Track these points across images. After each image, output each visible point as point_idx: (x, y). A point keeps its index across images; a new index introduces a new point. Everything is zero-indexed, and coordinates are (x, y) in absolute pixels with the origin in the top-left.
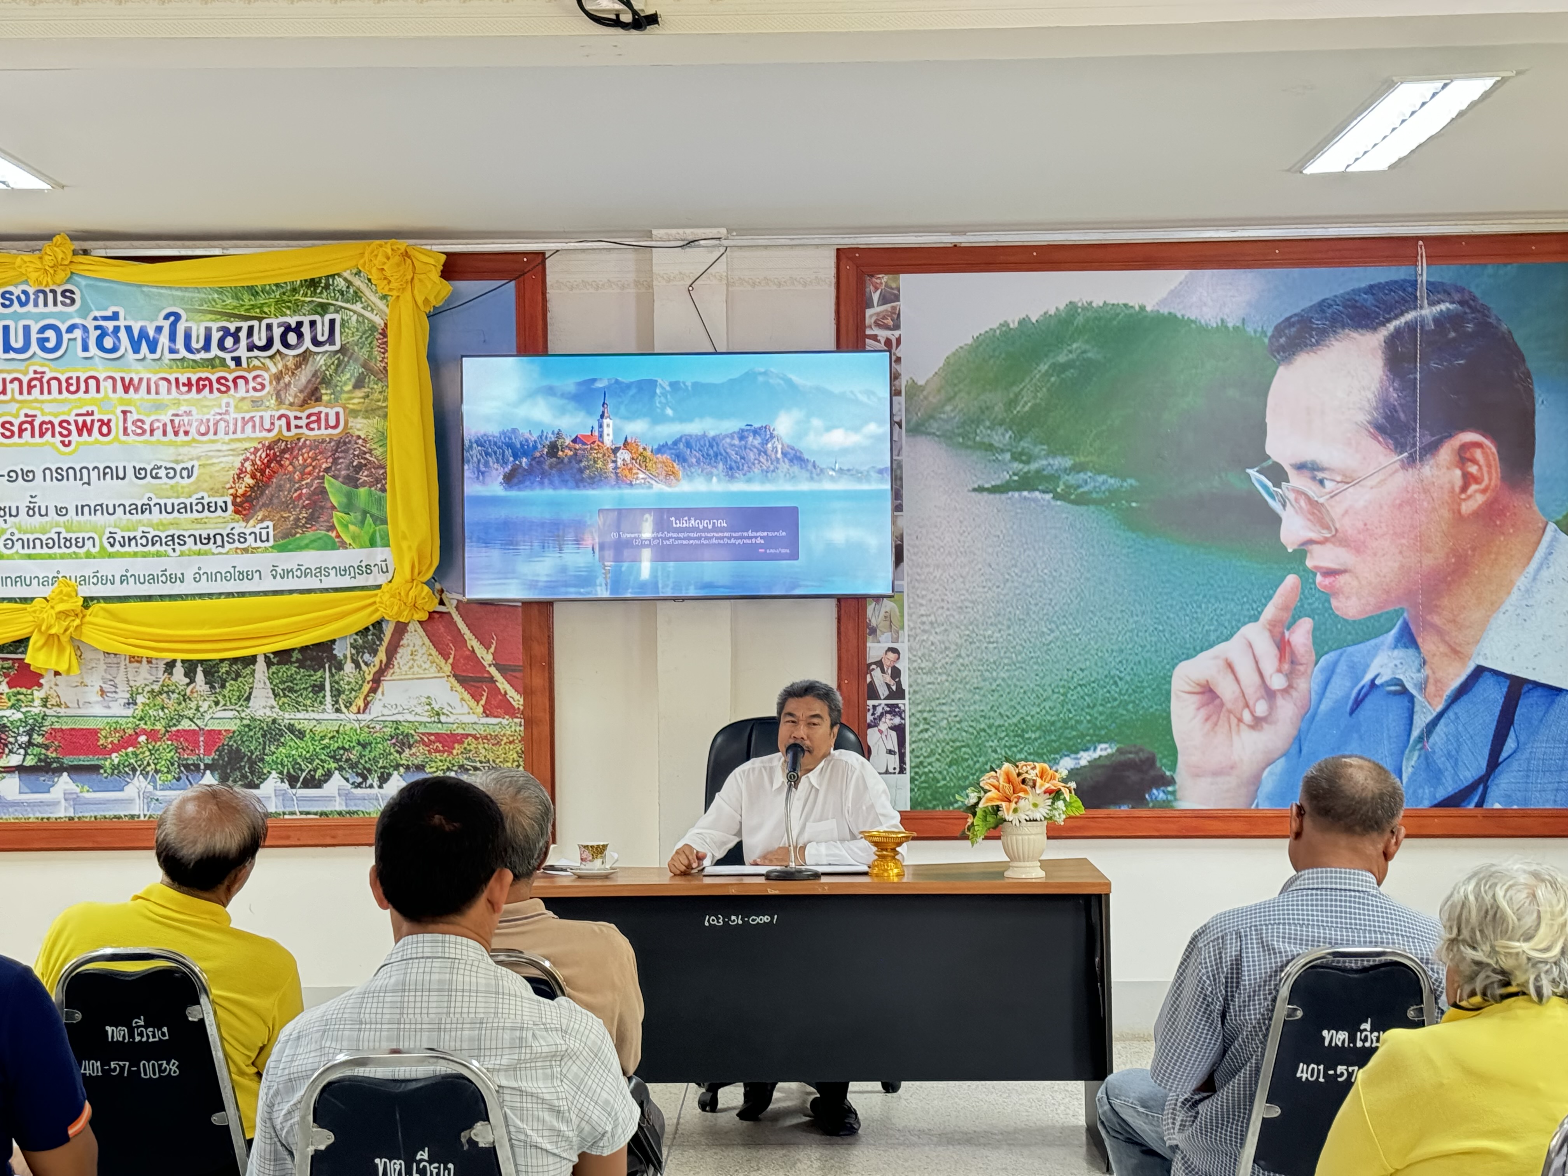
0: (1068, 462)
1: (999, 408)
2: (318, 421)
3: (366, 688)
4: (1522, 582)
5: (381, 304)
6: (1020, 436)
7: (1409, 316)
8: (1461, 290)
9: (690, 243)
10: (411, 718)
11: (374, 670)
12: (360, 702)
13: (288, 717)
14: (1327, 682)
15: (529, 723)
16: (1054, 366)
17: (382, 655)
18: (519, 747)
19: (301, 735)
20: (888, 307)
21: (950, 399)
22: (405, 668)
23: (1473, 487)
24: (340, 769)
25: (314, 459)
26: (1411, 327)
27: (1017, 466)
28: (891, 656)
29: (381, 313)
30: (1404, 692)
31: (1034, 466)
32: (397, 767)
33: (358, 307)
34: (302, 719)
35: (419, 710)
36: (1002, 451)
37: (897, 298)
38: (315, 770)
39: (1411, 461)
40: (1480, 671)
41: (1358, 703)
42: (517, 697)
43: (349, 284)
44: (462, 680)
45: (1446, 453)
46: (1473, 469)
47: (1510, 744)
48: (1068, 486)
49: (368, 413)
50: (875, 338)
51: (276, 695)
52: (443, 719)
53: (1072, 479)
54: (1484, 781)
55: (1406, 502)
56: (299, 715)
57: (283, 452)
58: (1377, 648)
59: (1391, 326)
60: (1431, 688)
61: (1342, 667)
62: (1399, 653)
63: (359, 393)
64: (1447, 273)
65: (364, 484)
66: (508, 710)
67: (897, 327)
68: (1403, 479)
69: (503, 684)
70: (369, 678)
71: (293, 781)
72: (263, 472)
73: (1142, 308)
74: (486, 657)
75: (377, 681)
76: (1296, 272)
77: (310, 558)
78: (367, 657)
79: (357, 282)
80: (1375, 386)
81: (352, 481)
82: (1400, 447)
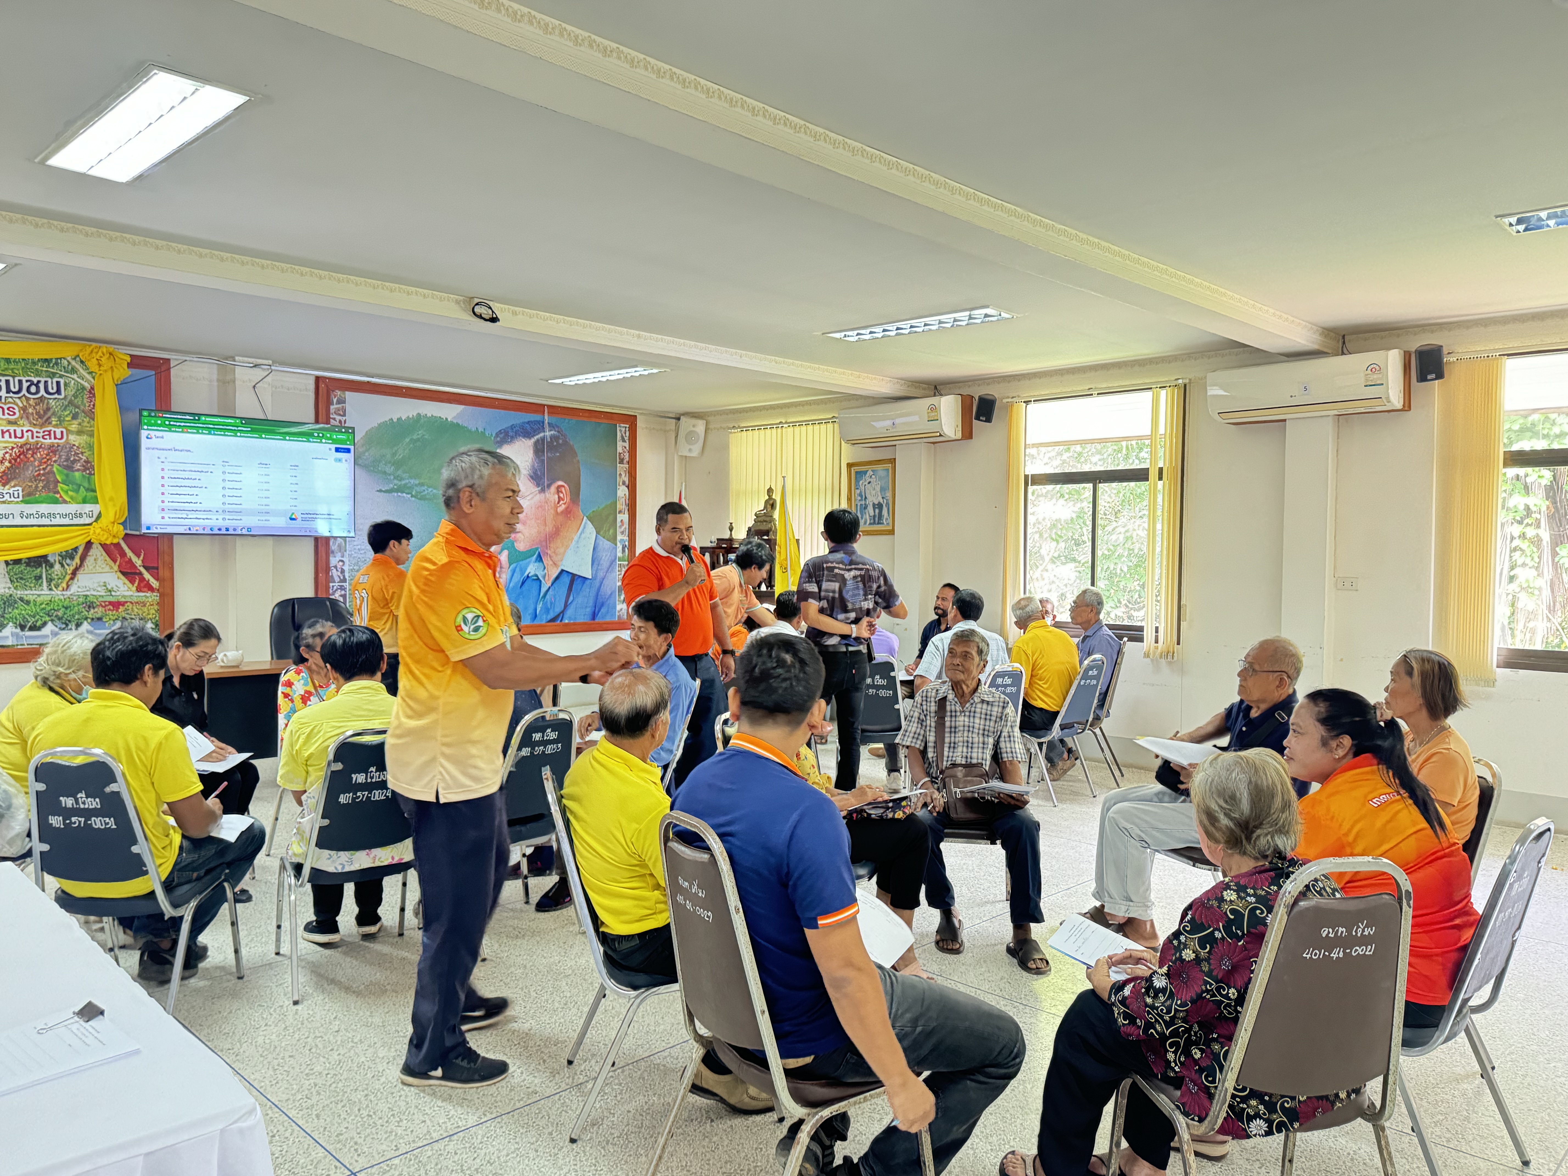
0: (417, 482)
1: (389, 456)
2: (50, 435)
3: (68, 577)
4: (576, 538)
5: (89, 377)
6: (397, 469)
7: (542, 435)
8: (558, 427)
9: (255, 366)
10: (95, 593)
11: (72, 568)
12: (64, 585)
13: (19, 593)
14: (513, 575)
15: (162, 596)
16: (411, 440)
17: (77, 560)
18: (156, 607)
19: (28, 603)
20: (340, 406)
21: (367, 450)
22: (91, 567)
23: (561, 502)
24: (52, 621)
25: (47, 455)
26: (543, 439)
27: (396, 482)
28: (341, 563)
29: (87, 381)
30: (538, 579)
31: (403, 482)
32: (86, 619)
33: (75, 376)
34: (29, 594)
35: (99, 589)
36: (390, 475)
37: (344, 402)
38: (37, 621)
39: (543, 491)
40: (562, 571)
41: (523, 583)
42: (155, 582)
43: (69, 363)
44: (124, 574)
45: (553, 489)
46: (561, 495)
47: (571, 598)
48: (417, 492)
49: (79, 433)
50: (334, 419)
51: (12, 581)
52: (113, 593)
53: (418, 489)
54: (563, 612)
55: (540, 507)
56: (26, 592)
57: (28, 450)
58: (529, 562)
59: (536, 438)
60: (547, 578)
61: (518, 570)
62: (536, 564)
63: (75, 422)
64: (554, 420)
65: (78, 470)
66: (151, 589)
67: (344, 415)
68: (539, 497)
69: (147, 576)
70: (69, 572)
71: (22, 628)
72: (15, 460)
73: (447, 419)
74: (138, 562)
75: (74, 573)
76: (503, 411)
77: (44, 508)
78: (68, 561)
79: (73, 363)
80: (530, 460)
81: (69, 468)
82: (538, 485)
